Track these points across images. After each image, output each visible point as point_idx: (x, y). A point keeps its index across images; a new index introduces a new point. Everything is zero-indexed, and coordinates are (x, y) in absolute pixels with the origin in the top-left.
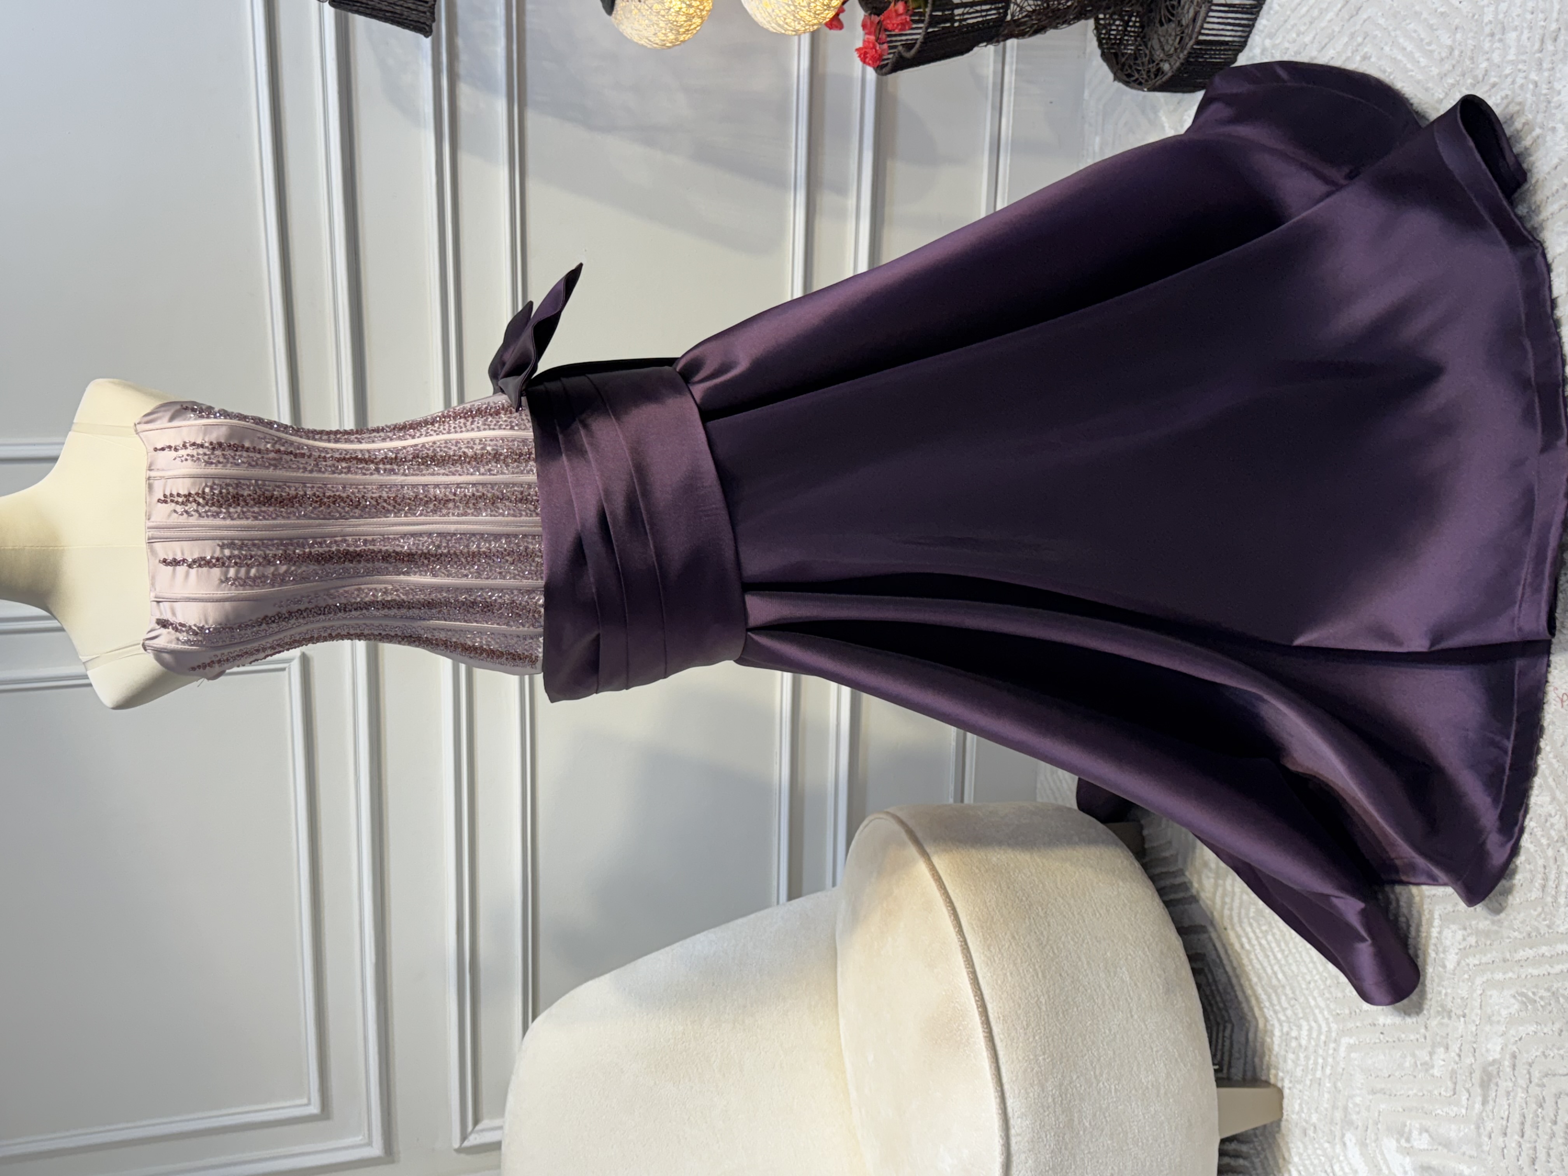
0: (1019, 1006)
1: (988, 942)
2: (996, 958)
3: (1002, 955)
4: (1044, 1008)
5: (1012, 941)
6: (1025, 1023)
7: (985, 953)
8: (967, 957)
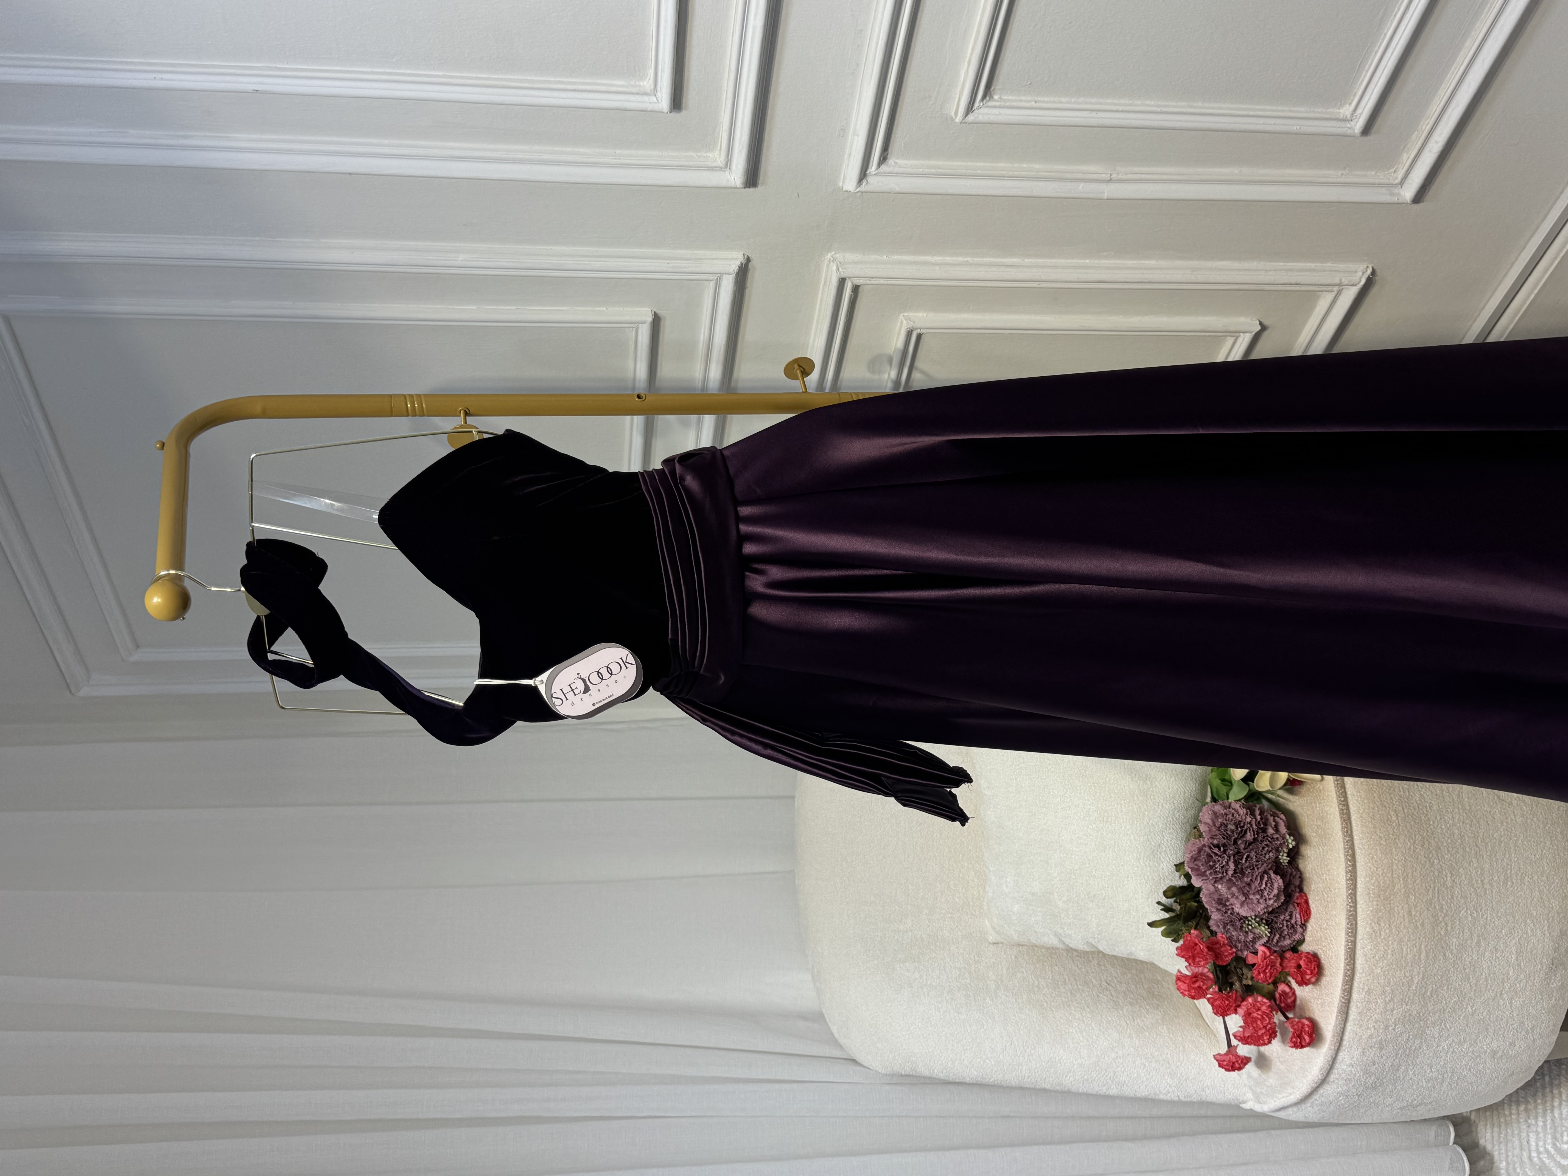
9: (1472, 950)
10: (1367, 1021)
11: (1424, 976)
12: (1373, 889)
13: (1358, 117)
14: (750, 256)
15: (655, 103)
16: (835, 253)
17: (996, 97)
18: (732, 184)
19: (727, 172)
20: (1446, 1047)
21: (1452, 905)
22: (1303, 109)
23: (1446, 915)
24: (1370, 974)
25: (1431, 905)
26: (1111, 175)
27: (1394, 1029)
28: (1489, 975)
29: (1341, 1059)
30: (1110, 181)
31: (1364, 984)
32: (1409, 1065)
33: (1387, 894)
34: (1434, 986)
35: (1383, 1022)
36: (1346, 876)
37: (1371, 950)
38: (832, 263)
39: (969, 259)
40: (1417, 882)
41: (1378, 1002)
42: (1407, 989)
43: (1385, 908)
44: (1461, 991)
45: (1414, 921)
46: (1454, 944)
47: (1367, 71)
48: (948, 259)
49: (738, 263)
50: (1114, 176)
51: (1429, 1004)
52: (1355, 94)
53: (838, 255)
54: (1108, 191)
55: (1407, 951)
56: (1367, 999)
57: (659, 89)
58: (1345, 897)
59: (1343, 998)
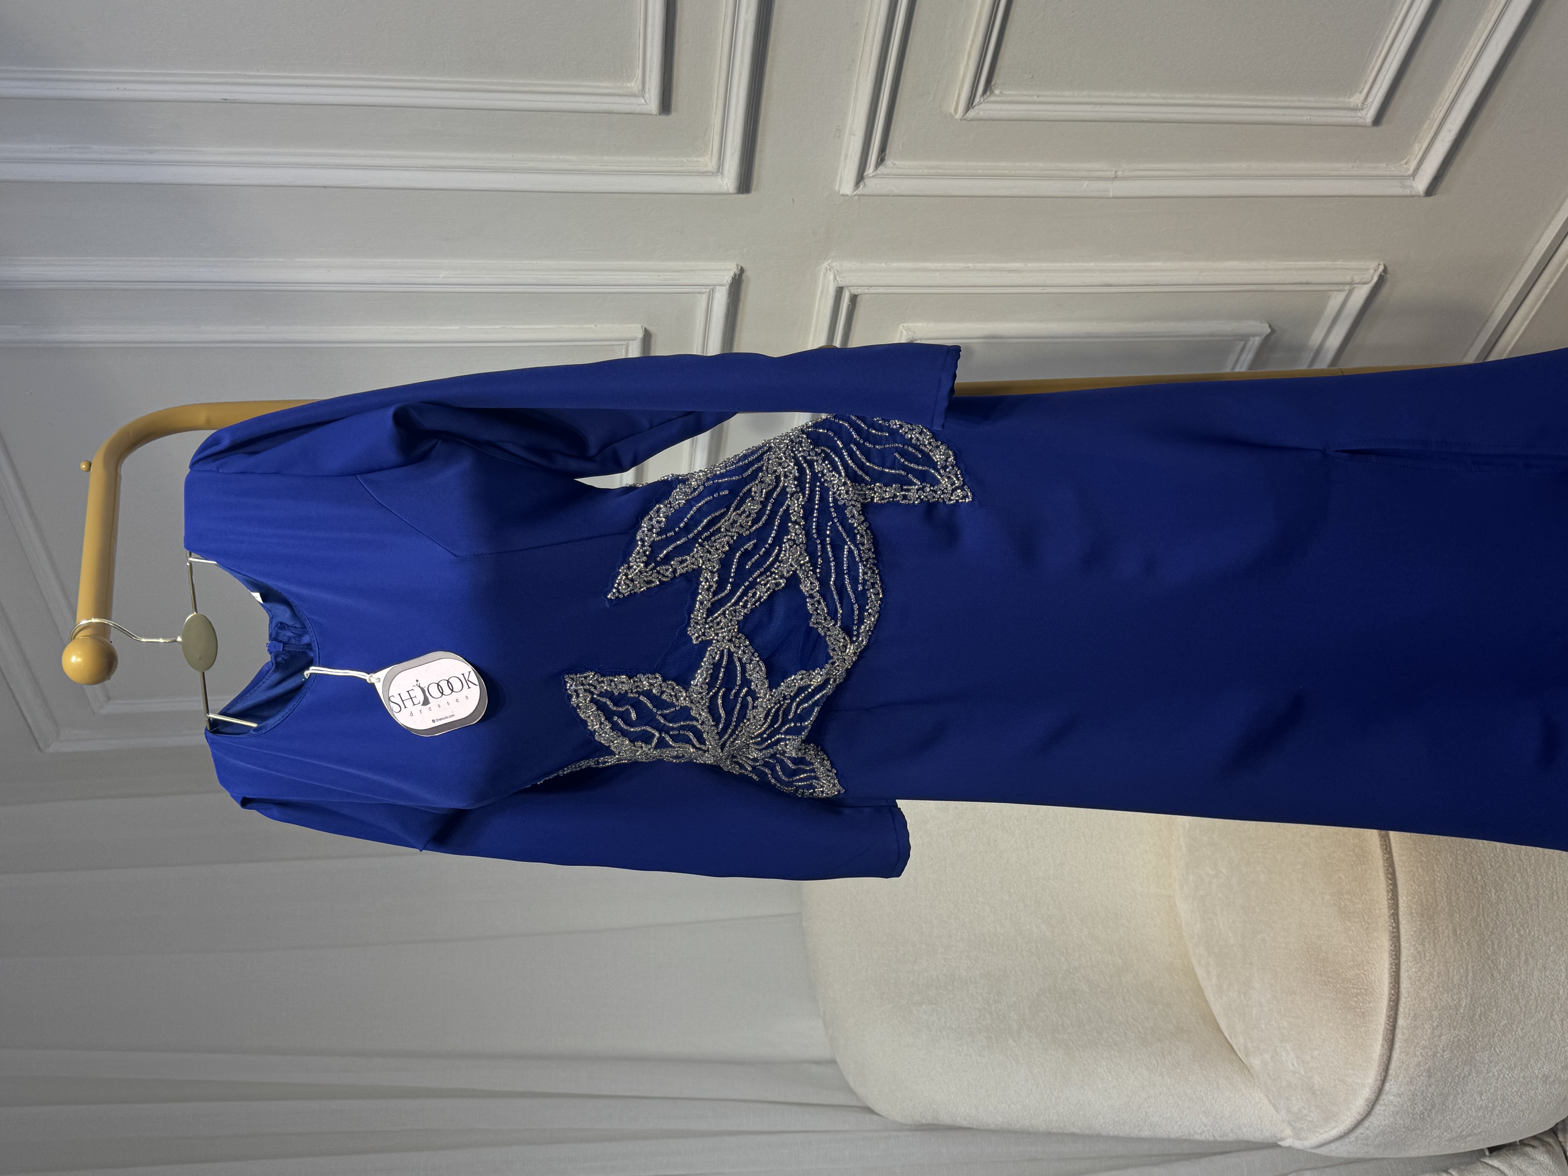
0: (1436, 1007)
1: (1424, 934)
2: (1427, 954)
3: (1436, 952)
4: (1462, 1011)
5: (1451, 935)
6: (1435, 1024)
7: (1417, 945)
8: (1395, 946)
9: (1520, 969)
10: (1415, 1048)
11: (1472, 998)
12: (1415, 909)
13: (1369, 105)
14: (743, 266)
15: (643, 105)
16: (832, 261)
17: (997, 92)
18: (725, 189)
19: (719, 177)
20: (1496, 1074)
21: (1498, 922)
22: (1312, 99)
23: (1492, 933)
24: (1415, 999)
25: (1476, 923)
26: (1116, 172)
27: (1442, 1056)
28: (1539, 995)
29: (1388, 1090)
30: (1115, 178)
31: (1409, 1009)
32: (1458, 1093)
33: (1431, 912)
34: (1483, 1008)
35: (1431, 1049)
36: (1388, 895)
37: (1416, 972)
38: (829, 272)
39: (970, 265)
40: (1461, 899)
41: (1424, 1028)
42: (1454, 1013)
43: (1429, 928)
44: (1511, 1013)
45: (1459, 940)
46: (1501, 963)
47: (1378, 57)
48: (949, 265)
49: (732, 274)
50: (1120, 173)
51: (1478, 1028)
52: (1366, 81)
53: (834, 264)
54: (1114, 189)
55: (1453, 972)
56: (1412, 1025)
57: (647, 90)
58: (1386, 917)
59: (1388, 1024)
